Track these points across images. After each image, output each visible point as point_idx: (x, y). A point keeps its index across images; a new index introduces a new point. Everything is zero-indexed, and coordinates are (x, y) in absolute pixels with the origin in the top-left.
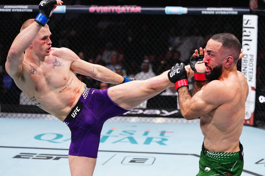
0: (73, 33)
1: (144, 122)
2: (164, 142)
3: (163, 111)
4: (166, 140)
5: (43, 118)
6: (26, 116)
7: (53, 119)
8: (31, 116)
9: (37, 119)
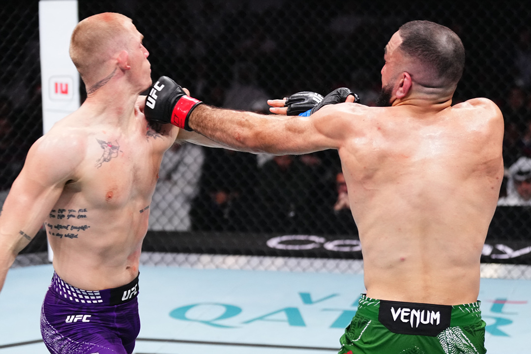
0: (269, 45)
2: (502, 328)
3: (501, 247)
4: (508, 322)
5: (192, 265)
6: (150, 258)
7: (217, 267)
8: (163, 259)
9: (177, 266)
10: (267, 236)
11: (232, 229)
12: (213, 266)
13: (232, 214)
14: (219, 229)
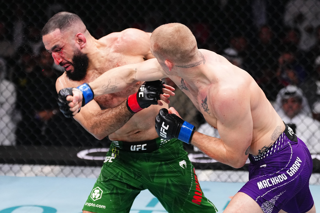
1: (226, 181)
5: (16, 173)
7: (36, 175)
9: (3, 174)
10: (76, 149)
11: (48, 144)
12: (33, 175)
13: (48, 131)
14: (38, 144)
